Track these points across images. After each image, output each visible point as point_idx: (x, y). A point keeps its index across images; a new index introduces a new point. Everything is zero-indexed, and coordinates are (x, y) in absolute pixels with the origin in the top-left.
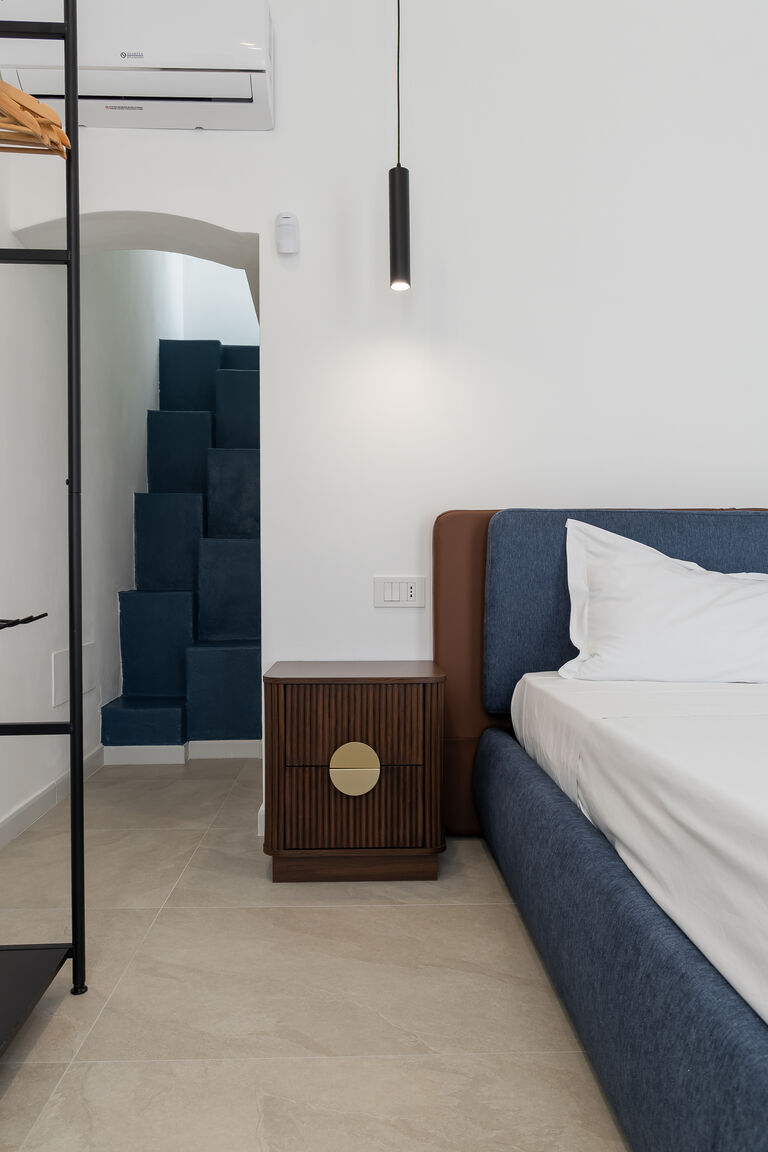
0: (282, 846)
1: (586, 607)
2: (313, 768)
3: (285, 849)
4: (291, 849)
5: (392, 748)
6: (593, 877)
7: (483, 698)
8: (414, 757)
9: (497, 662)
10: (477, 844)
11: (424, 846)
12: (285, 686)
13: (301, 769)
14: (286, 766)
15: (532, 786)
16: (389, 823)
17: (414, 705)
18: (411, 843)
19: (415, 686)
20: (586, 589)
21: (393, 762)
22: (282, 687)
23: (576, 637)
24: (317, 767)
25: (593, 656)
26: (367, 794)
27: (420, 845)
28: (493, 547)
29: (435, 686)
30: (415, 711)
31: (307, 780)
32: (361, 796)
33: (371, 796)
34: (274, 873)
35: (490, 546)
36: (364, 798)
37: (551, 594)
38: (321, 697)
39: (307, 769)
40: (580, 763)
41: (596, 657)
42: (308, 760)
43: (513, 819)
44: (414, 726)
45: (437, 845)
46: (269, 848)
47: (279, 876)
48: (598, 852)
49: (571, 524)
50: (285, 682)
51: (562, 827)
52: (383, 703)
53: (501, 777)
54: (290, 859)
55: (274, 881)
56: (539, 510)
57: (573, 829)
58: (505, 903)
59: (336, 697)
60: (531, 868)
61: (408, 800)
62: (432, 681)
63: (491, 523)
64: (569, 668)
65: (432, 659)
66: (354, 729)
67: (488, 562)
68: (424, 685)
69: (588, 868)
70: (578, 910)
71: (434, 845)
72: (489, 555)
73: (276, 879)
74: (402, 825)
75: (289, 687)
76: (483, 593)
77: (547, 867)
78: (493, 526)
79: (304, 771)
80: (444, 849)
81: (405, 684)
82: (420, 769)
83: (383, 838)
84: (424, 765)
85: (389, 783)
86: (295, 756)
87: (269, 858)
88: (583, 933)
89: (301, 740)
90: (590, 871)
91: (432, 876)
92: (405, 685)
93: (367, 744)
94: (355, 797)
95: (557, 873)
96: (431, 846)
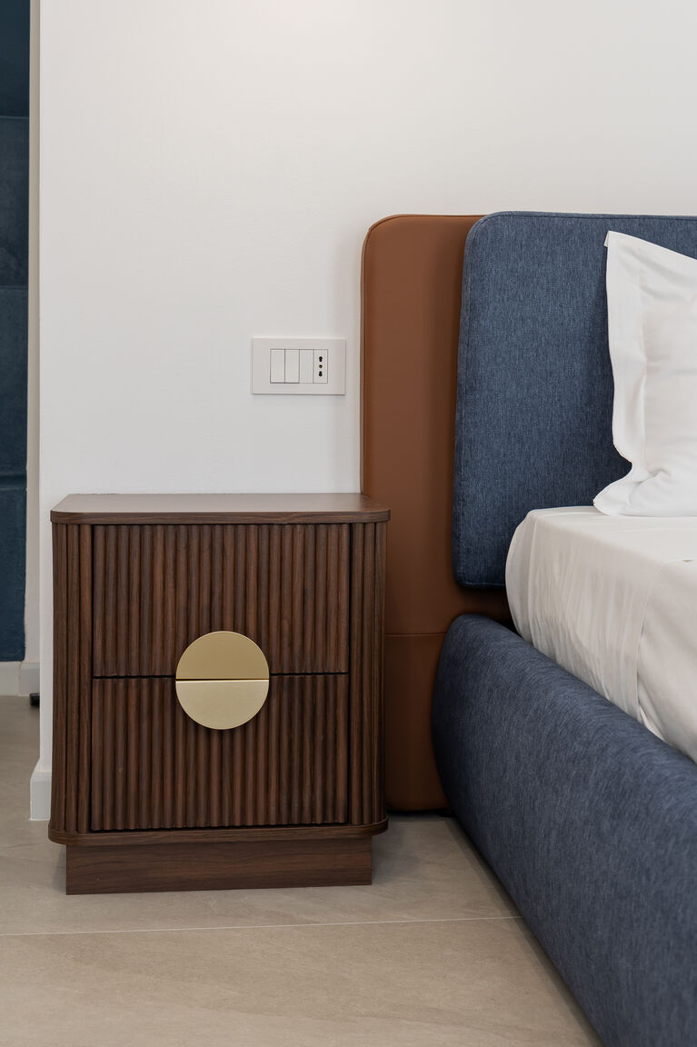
0: (84, 826)
1: (642, 391)
2: (145, 681)
3: (90, 830)
4: (102, 831)
5: (291, 645)
6: (677, 817)
7: (453, 560)
8: (332, 658)
9: (480, 493)
10: (441, 826)
11: (348, 821)
12: (93, 527)
13: (121, 683)
14: (92, 677)
15: (552, 694)
16: (284, 779)
17: (333, 562)
18: (324, 816)
19: (334, 527)
20: (642, 357)
21: (292, 667)
22: (87, 530)
23: (623, 442)
24: (151, 677)
25: (654, 473)
26: (245, 726)
27: (341, 820)
28: (474, 281)
29: (370, 528)
30: (333, 577)
31: (133, 701)
32: (232, 731)
33: (251, 730)
34: (69, 878)
35: (469, 277)
36: (238, 736)
37: (578, 366)
38: (159, 549)
39: (133, 681)
40: (643, 641)
41: (661, 474)
42: (134, 664)
43: (517, 758)
44: (332, 600)
45: (371, 820)
46: (59, 829)
47: (79, 881)
48: (683, 779)
49: (615, 240)
50: (94, 521)
51: (613, 749)
52: (275, 559)
53: (491, 691)
54: (103, 849)
55: (69, 892)
56: (558, 216)
57: (635, 750)
58: (498, 918)
59: (188, 547)
60: (554, 833)
61: (319, 737)
62: (365, 519)
63: (469, 238)
64: (612, 496)
65: (359, 491)
66: (222, 608)
67: (463, 311)
68: (351, 525)
69: (667, 807)
70: (648, 879)
71: (366, 820)
72: (466, 294)
73: (72, 889)
74: (308, 783)
75: (100, 531)
76: (454, 367)
77: (586, 823)
78: (474, 242)
79: (127, 687)
80: (384, 828)
81: (314, 525)
82: (342, 680)
83: (273, 809)
84: (349, 673)
85: (285, 704)
86: (110, 655)
87: (58, 849)
88: (659, 915)
89: (123, 631)
90: (670, 809)
91: (362, 877)
92: (316, 525)
93: (246, 634)
94: (221, 732)
95: (606, 826)
96: (361, 822)
